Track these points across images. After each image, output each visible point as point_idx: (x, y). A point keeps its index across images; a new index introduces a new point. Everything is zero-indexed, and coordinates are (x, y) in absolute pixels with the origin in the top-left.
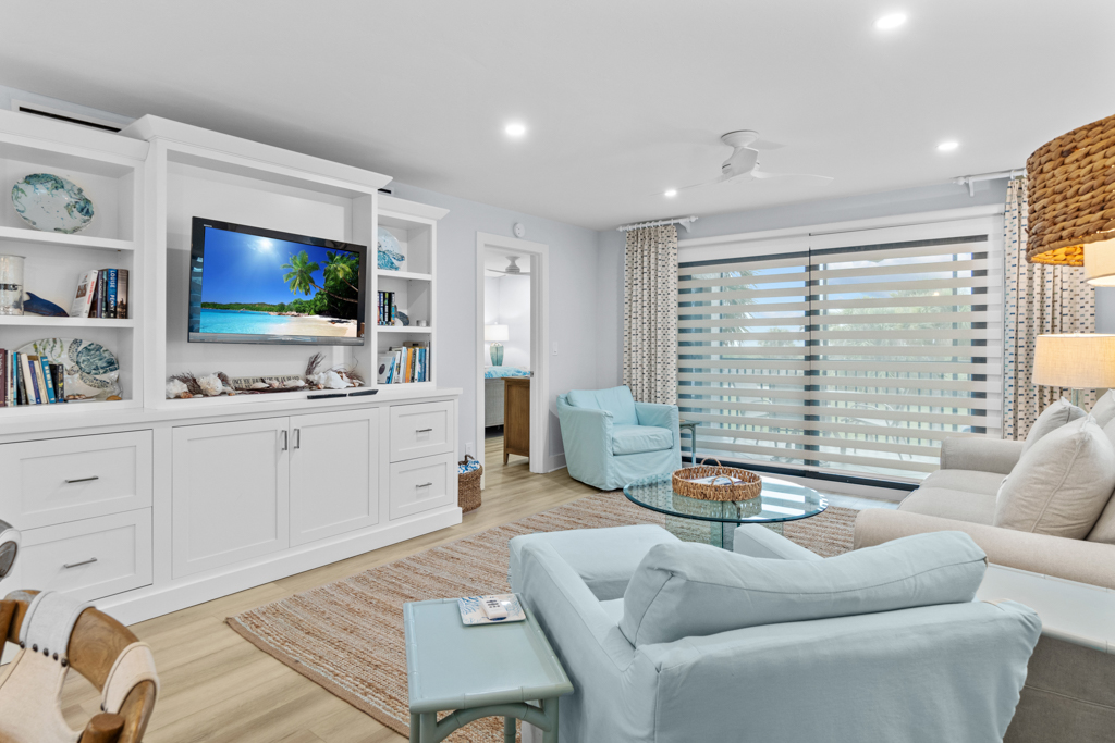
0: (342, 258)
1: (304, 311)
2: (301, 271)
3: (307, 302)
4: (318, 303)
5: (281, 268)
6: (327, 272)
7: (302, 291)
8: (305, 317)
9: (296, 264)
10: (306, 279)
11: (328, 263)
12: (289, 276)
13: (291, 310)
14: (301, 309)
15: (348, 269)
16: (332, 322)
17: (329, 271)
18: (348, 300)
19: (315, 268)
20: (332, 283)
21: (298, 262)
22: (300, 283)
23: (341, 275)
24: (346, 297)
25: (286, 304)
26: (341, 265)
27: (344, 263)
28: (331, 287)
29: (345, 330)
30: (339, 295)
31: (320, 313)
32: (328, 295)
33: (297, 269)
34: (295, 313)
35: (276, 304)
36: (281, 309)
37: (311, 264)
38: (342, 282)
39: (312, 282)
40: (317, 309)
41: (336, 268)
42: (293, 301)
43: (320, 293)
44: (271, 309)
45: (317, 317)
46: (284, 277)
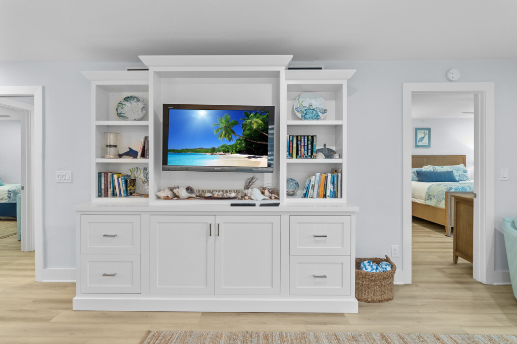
0: (255, 115)
1: (228, 152)
2: (226, 127)
3: (230, 146)
4: (238, 146)
5: (212, 126)
6: (244, 126)
7: (227, 139)
8: (229, 155)
9: (222, 123)
10: (229, 131)
11: (245, 119)
12: (218, 131)
13: (220, 151)
14: (226, 150)
15: (260, 122)
16: (249, 157)
17: (246, 124)
18: (261, 143)
19: (235, 124)
20: (248, 132)
21: (223, 121)
22: (225, 134)
23: (255, 126)
24: (259, 141)
25: (216, 147)
26: (255, 120)
27: (257, 118)
28: (248, 135)
29: (259, 162)
30: (254, 140)
31: (240, 152)
32: (245, 140)
33: (223, 125)
34: (222, 153)
35: (210, 148)
36: (213, 151)
37: (232, 121)
38: (255, 131)
39: (233, 132)
40: (237, 150)
41: (251, 122)
42: (221, 145)
43: (240, 140)
44: (206, 151)
45: (238, 155)
46: (215, 131)
